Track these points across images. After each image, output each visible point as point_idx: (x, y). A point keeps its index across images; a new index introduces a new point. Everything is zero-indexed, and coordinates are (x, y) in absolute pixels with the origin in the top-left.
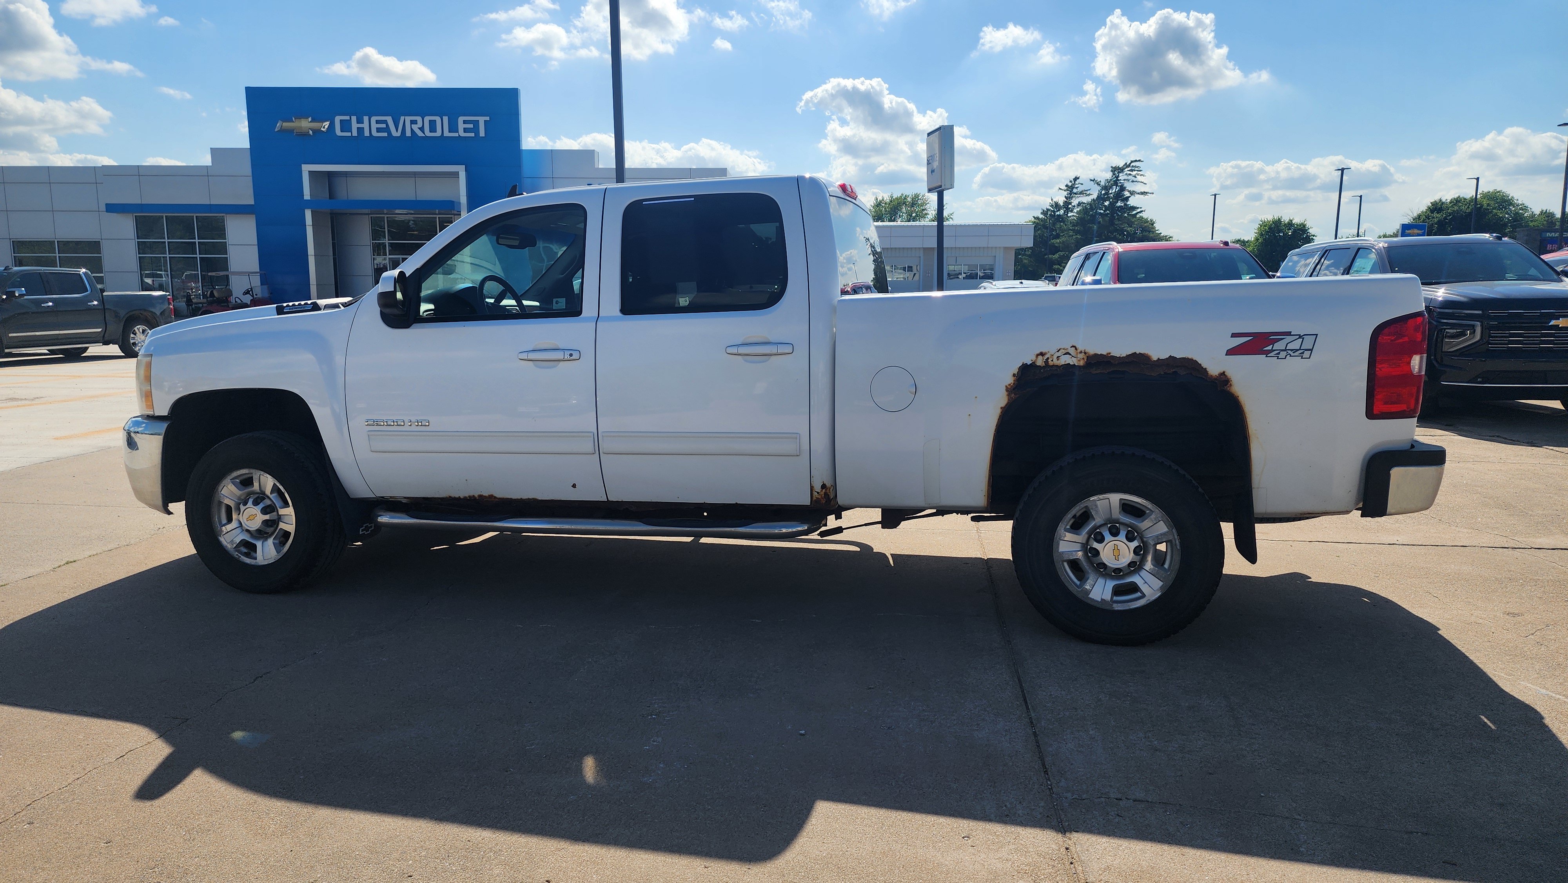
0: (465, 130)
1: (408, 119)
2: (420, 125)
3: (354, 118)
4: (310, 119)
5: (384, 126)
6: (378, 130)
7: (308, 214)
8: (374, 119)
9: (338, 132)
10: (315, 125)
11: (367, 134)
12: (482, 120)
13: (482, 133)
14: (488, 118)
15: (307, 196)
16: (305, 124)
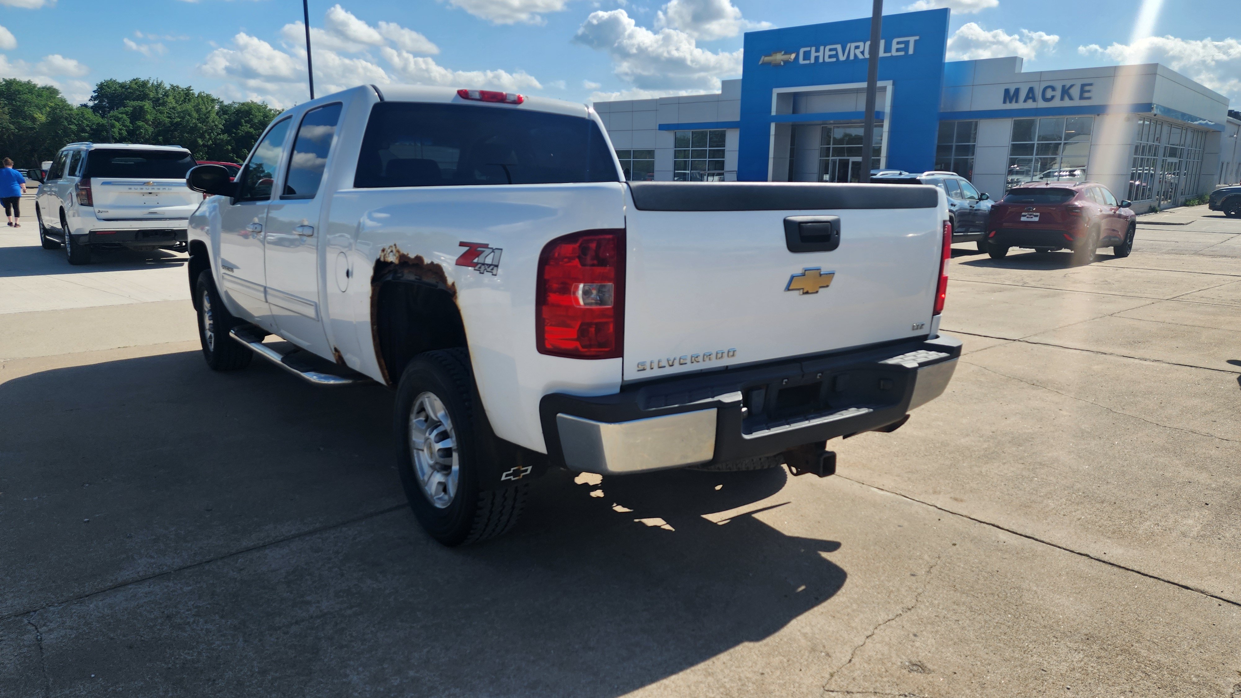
0: (898, 50)
1: (853, 45)
2: (861, 49)
3: (813, 49)
4: (783, 53)
5: (834, 53)
6: (830, 57)
7: (773, 126)
8: (828, 48)
9: (801, 61)
10: (786, 57)
11: (821, 60)
12: (912, 40)
13: (911, 51)
14: (917, 38)
15: (774, 113)
16: (779, 57)
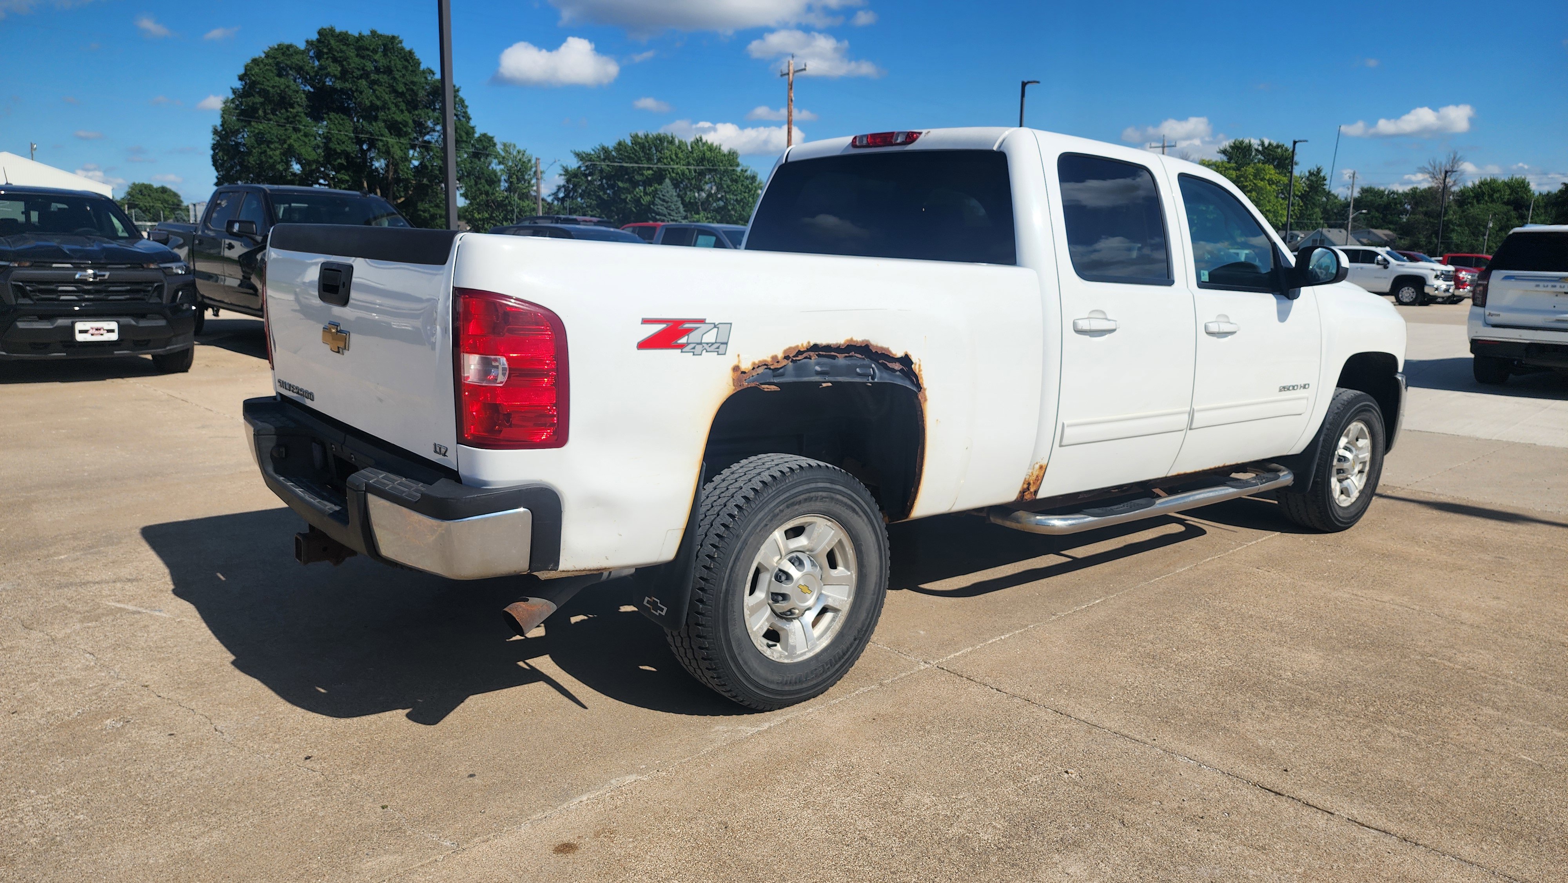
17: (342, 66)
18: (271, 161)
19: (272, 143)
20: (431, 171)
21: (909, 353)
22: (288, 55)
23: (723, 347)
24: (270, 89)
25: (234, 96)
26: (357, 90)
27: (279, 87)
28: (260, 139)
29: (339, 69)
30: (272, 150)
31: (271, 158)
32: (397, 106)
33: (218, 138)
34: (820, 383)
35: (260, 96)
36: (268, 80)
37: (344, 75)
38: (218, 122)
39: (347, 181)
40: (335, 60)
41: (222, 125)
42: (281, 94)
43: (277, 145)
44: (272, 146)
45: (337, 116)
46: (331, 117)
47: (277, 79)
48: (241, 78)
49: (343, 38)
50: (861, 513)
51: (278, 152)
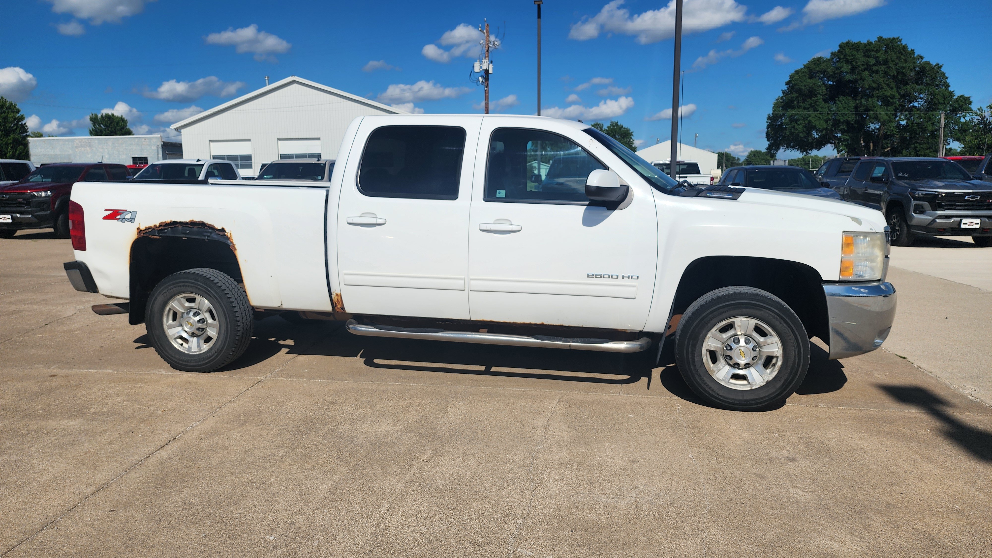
17: (852, 64)
18: (796, 132)
19: (799, 120)
20: (911, 127)
21: (224, 228)
22: (818, 65)
23: (133, 220)
24: (803, 88)
25: (782, 95)
26: (861, 79)
27: (808, 85)
28: (792, 119)
29: (850, 67)
30: (798, 125)
31: (797, 130)
32: (888, 85)
33: (770, 121)
34: (182, 237)
35: (796, 93)
36: (802, 82)
37: (853, 71)
38: (771, 112)
39: (847, 140)
40: (847, 62)
41: (772, 114)
42: (809, 89)
43: (802, 122)
44: (799, 123)
45: (844, 98)
46: (840, 99)
47: (808, 80)
48: (787, 84)
49: (856, 47)
50: (213, 297)
51: (801, 126)
